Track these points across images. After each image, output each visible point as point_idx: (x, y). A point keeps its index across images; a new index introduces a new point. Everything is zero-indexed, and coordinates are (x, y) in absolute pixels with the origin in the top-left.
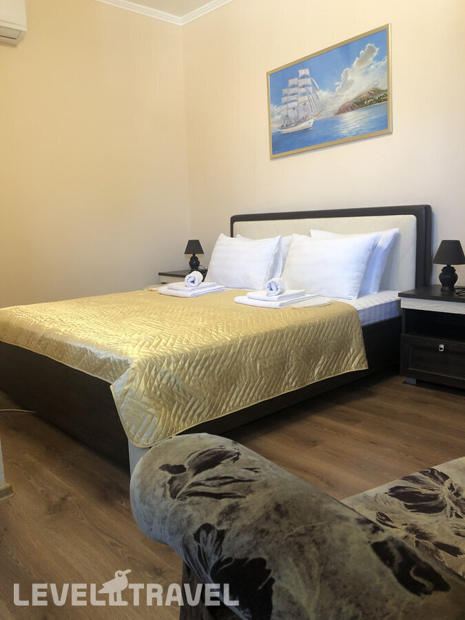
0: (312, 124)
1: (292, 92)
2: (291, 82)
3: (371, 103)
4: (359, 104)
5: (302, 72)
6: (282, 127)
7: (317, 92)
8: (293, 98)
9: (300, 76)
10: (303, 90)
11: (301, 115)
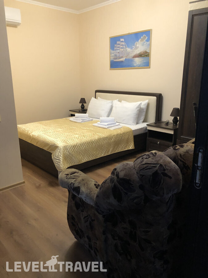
0: (124, 59)
1: (118, 46)
2: (118, 42)
3: (144, 56)
4: (140, 55)
5: (122, 40)
6: (114, 59)
7: (127, 49)
8: (118, 49)
9: (121, 41)
10: (122, 46)
11: (121, 56)
